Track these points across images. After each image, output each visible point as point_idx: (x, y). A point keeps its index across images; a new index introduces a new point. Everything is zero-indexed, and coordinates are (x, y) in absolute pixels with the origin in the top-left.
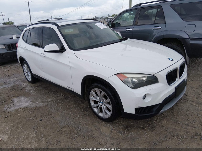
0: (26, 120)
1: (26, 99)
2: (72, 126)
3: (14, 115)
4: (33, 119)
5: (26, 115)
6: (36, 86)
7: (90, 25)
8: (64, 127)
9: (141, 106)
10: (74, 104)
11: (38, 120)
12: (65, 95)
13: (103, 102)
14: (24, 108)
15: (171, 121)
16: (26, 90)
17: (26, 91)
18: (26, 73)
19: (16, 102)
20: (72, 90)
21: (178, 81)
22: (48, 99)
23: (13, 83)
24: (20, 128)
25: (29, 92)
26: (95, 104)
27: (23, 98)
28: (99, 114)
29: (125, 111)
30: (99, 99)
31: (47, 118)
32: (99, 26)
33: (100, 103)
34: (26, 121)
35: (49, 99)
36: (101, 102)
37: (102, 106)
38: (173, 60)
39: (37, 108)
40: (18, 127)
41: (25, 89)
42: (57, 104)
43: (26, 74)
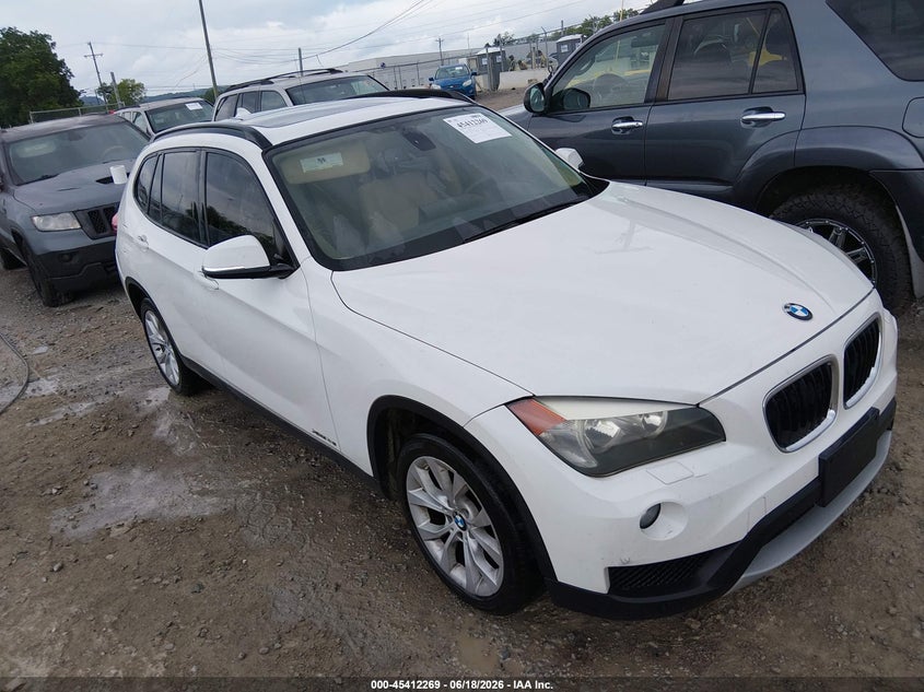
0: (135, 588)
1: (151, 478)
2: (326, 624)
3: (89, 559)
4: (167, 582)
5: (141, 561)
6: (201, 411)
7: (421, 128)
8: (294, 631)
9: (632, 559)
10: (353, 508)
11: (185, 589)
12: (316, 459)
13: (463, 521)
14: (134, 525)
15: (802, 614)
16: (155, 427)
17: (157, 433)
18: (158, 349)
19: (106, 490)
20: (337, 448)
21: (837, 424)
22: (243, 478)
23: (107, 393)
24: (105, 624)
25: (168, 442)
26: (431, 522)
27: (136, 472)
28: (451, 570)
29: (561, 578)
30: (446, 505)
31: (223, 582)
32: (465, 132)
33: (454, 522)
34: (137, 592)
35: (247, 477)
36: (459, 518)
37: (462, 537)
38: (809, 317)
39: (190, 526)
40: (98, 620)
41: (154, 422)
42: (278, 508)
43: (159, 354)
